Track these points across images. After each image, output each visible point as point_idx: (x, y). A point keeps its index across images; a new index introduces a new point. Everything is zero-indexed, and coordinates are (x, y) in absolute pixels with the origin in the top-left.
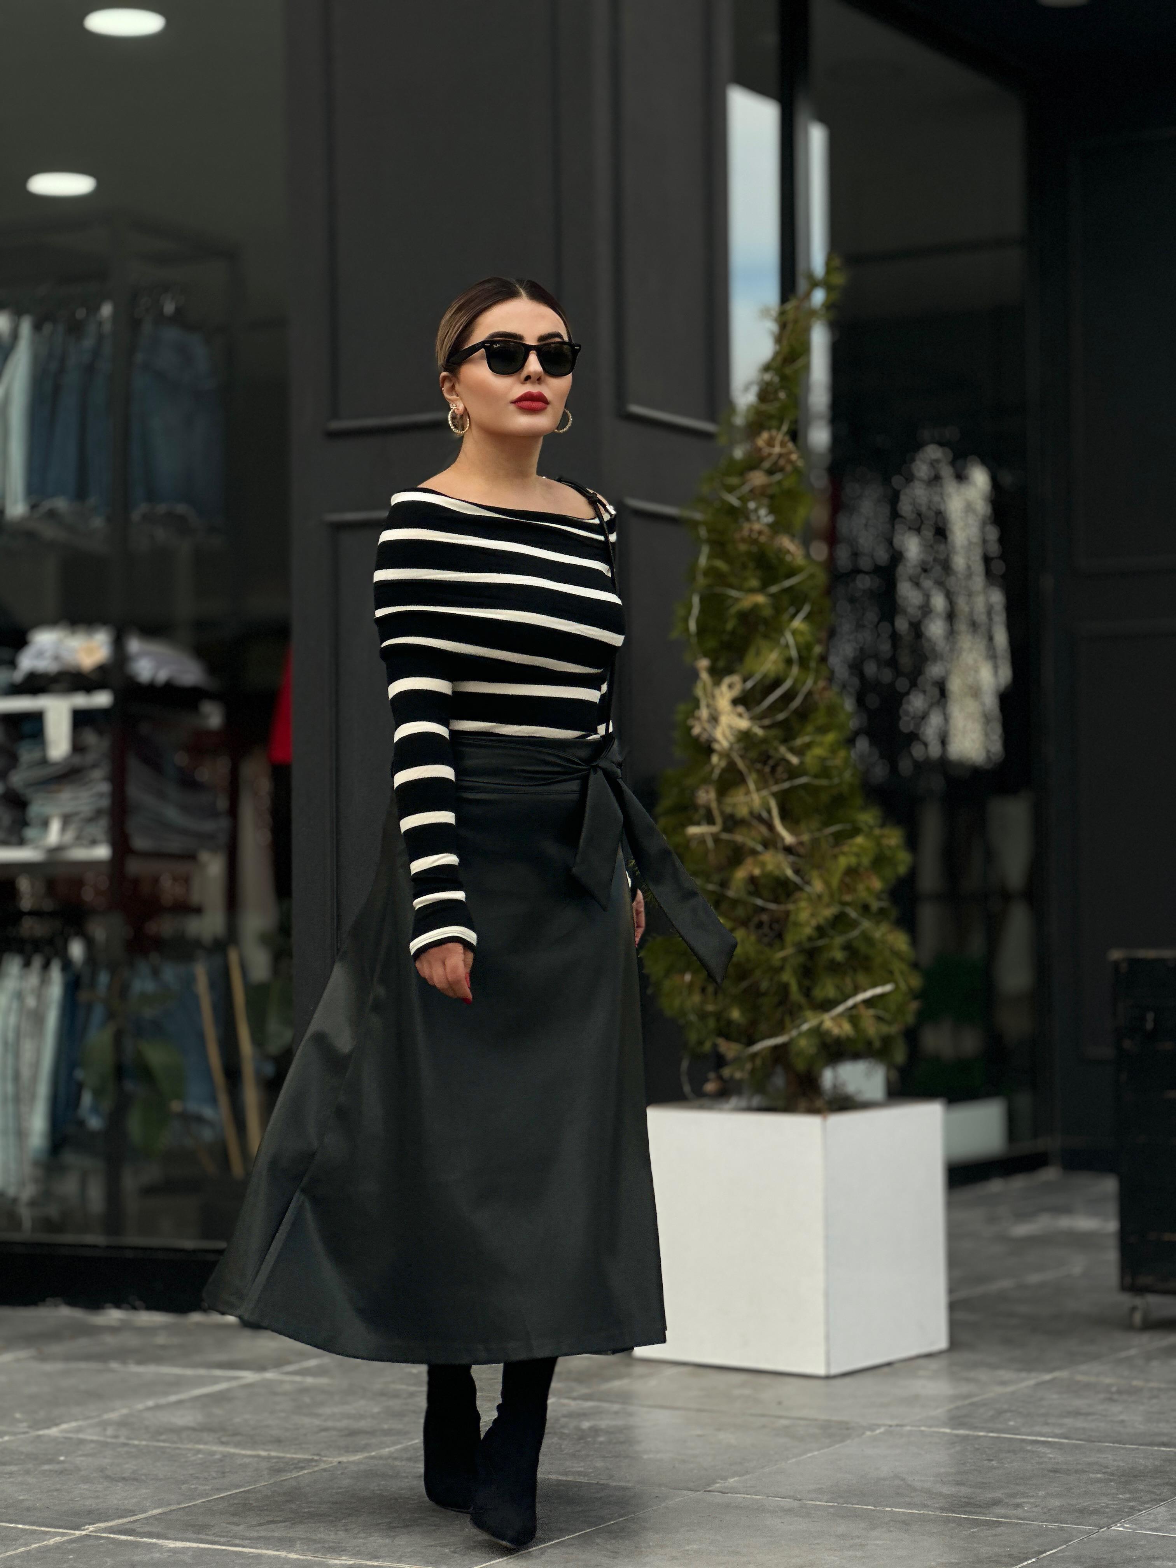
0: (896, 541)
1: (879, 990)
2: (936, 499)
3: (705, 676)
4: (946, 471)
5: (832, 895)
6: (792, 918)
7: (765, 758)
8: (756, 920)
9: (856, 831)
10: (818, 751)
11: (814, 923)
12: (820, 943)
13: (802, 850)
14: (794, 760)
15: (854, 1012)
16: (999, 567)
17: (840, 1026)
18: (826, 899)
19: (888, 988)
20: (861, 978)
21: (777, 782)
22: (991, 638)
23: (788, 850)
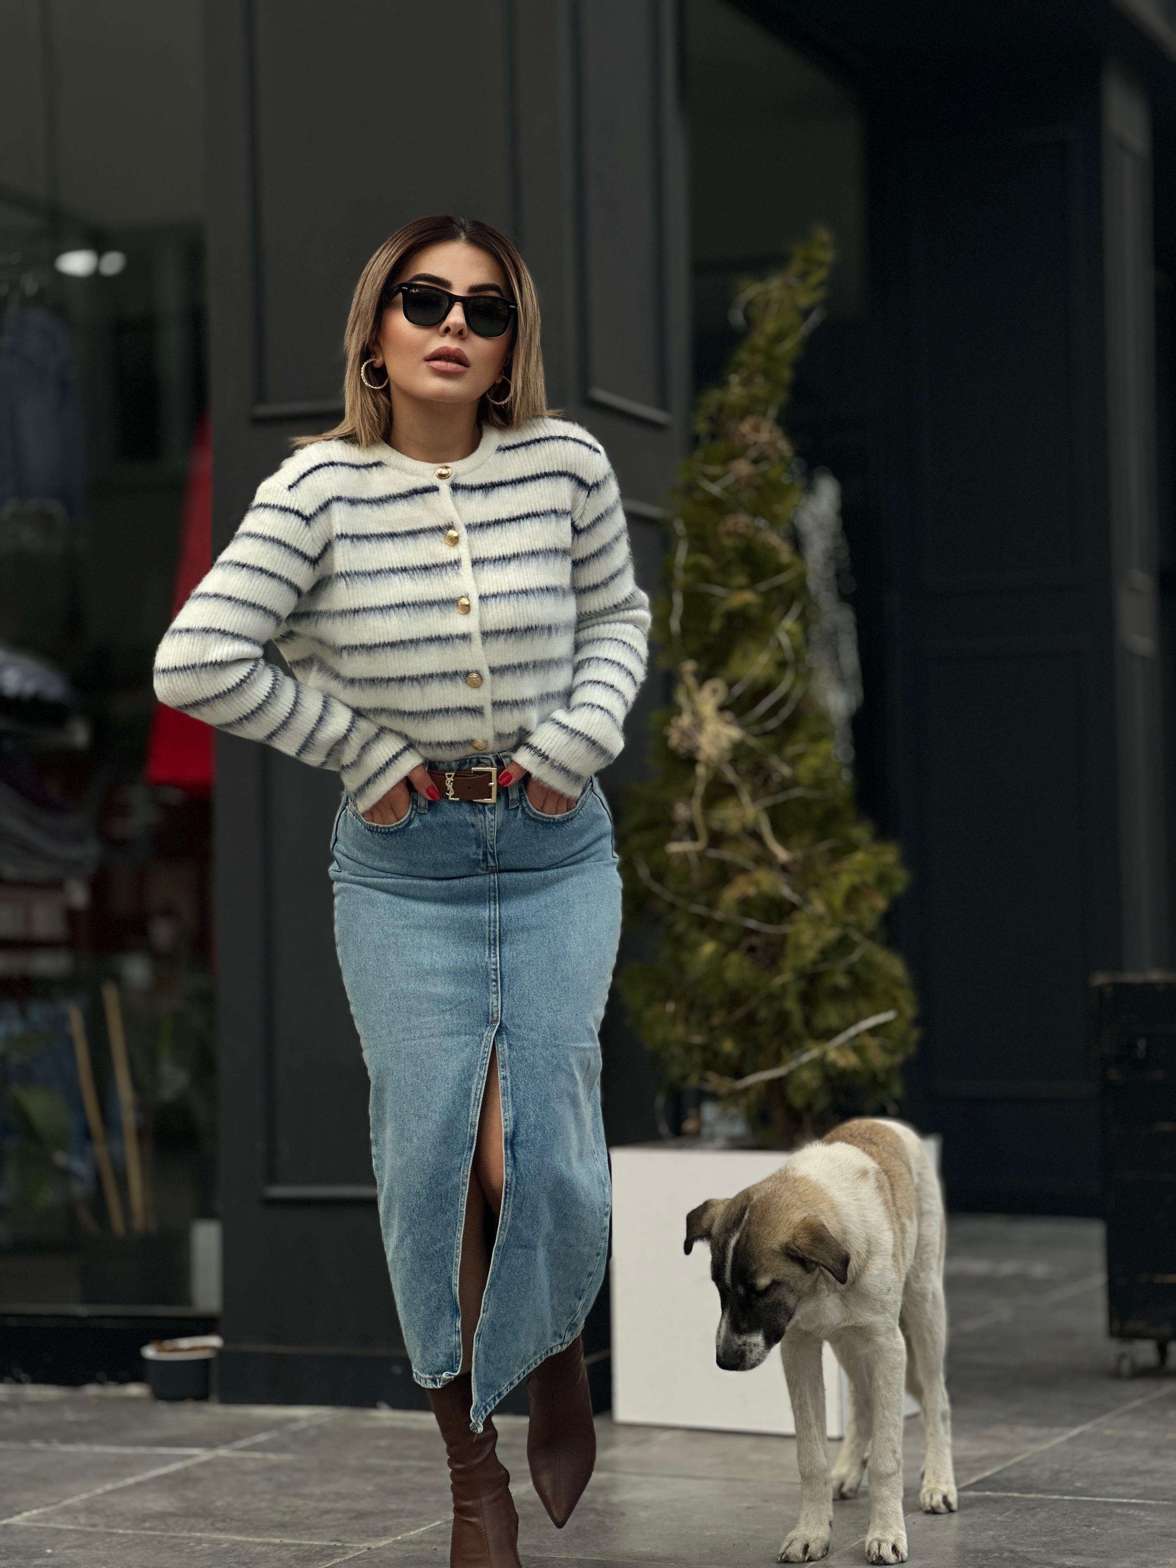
1: (882, 1018)
3: (690, 681)
5: (834, 916)
6: (791, 940)
7: (757, 769)
8: (745, 943)
9: (851, 847)
10: (812, 761)
11: (817, 945)
12: (823, 967)
13: (795, 868)
14: (786, 771)
15: (858, 1042)
17: (845, 1057)
18: (828, 920)
19: (891, 1015)
20: (863, 1005)
21: (767, 796)
23: (784, 868)
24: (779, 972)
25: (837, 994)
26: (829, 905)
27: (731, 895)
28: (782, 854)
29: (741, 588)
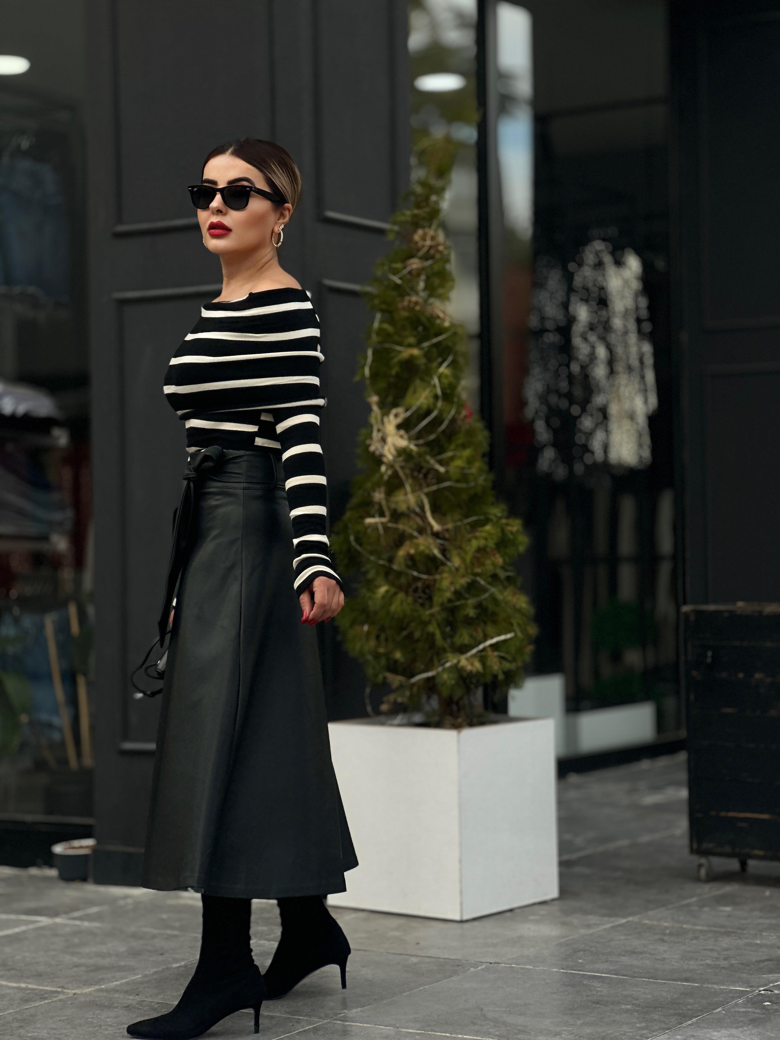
0: (571, 309)
1: (502, 638)
2: (600, 278)
3: (375, 408)
4: (607, 259)
5: (466, 569)
6: (437, 585)
7: (419, 468)
8: (414, 586)
9: (487, 521)
10: (459, 463)
11: (452, 589)
12: (458, 603)
13: (447, 536)
14: (442, 469)
15: (484, 654)
16: (647, 327)
17: (472, 664)
18: (462, 571)
19: (509, 636)
20: (490, 629)
21: (428, 486)
22: (643, 377)
23: (436, 535)
24: (431, 607)
25: (469, 622)
26: (463, 560)
27: (402, 553)
28: (436, 527)
29: (410, 346)
